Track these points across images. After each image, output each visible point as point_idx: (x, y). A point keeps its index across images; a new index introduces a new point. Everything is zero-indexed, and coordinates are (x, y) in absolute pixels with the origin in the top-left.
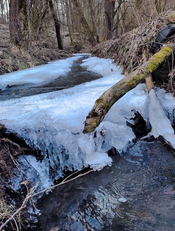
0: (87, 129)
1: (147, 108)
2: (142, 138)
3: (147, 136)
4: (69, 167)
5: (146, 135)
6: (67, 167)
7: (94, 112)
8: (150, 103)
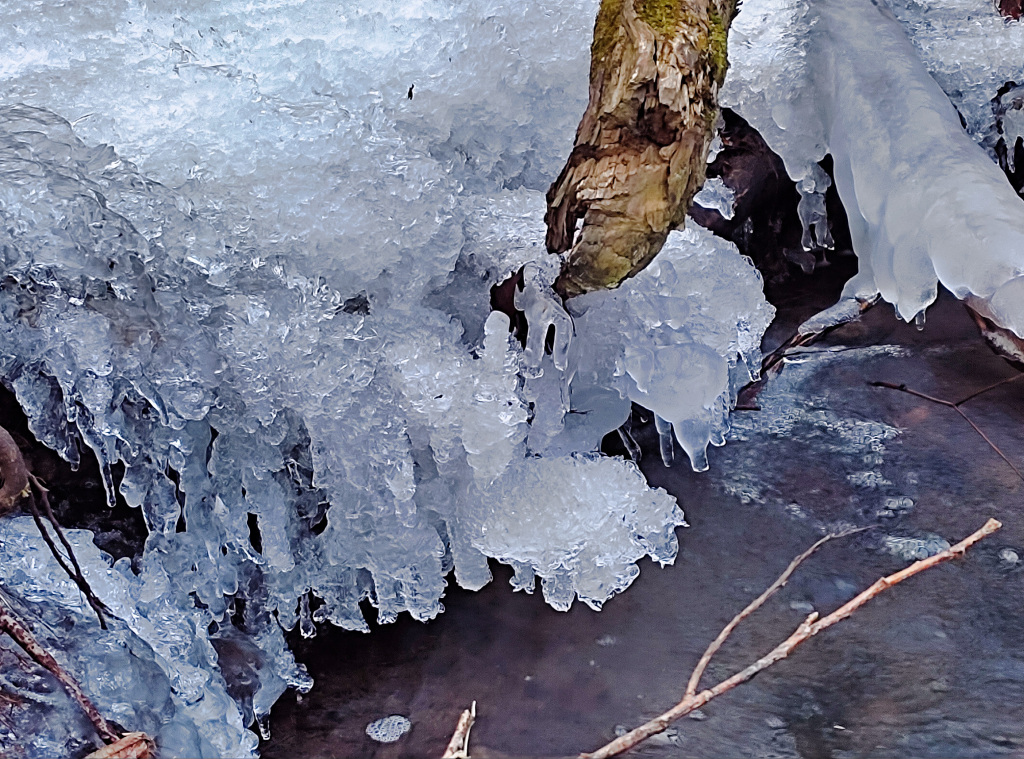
0: (595, 256)
1: (809, 79)
2: (804, 329)
3: (844, 309)
4: (330, 598)
5: (832, 297)
6: (314, 603)
7: (651, 104)
8: (832, 39)
